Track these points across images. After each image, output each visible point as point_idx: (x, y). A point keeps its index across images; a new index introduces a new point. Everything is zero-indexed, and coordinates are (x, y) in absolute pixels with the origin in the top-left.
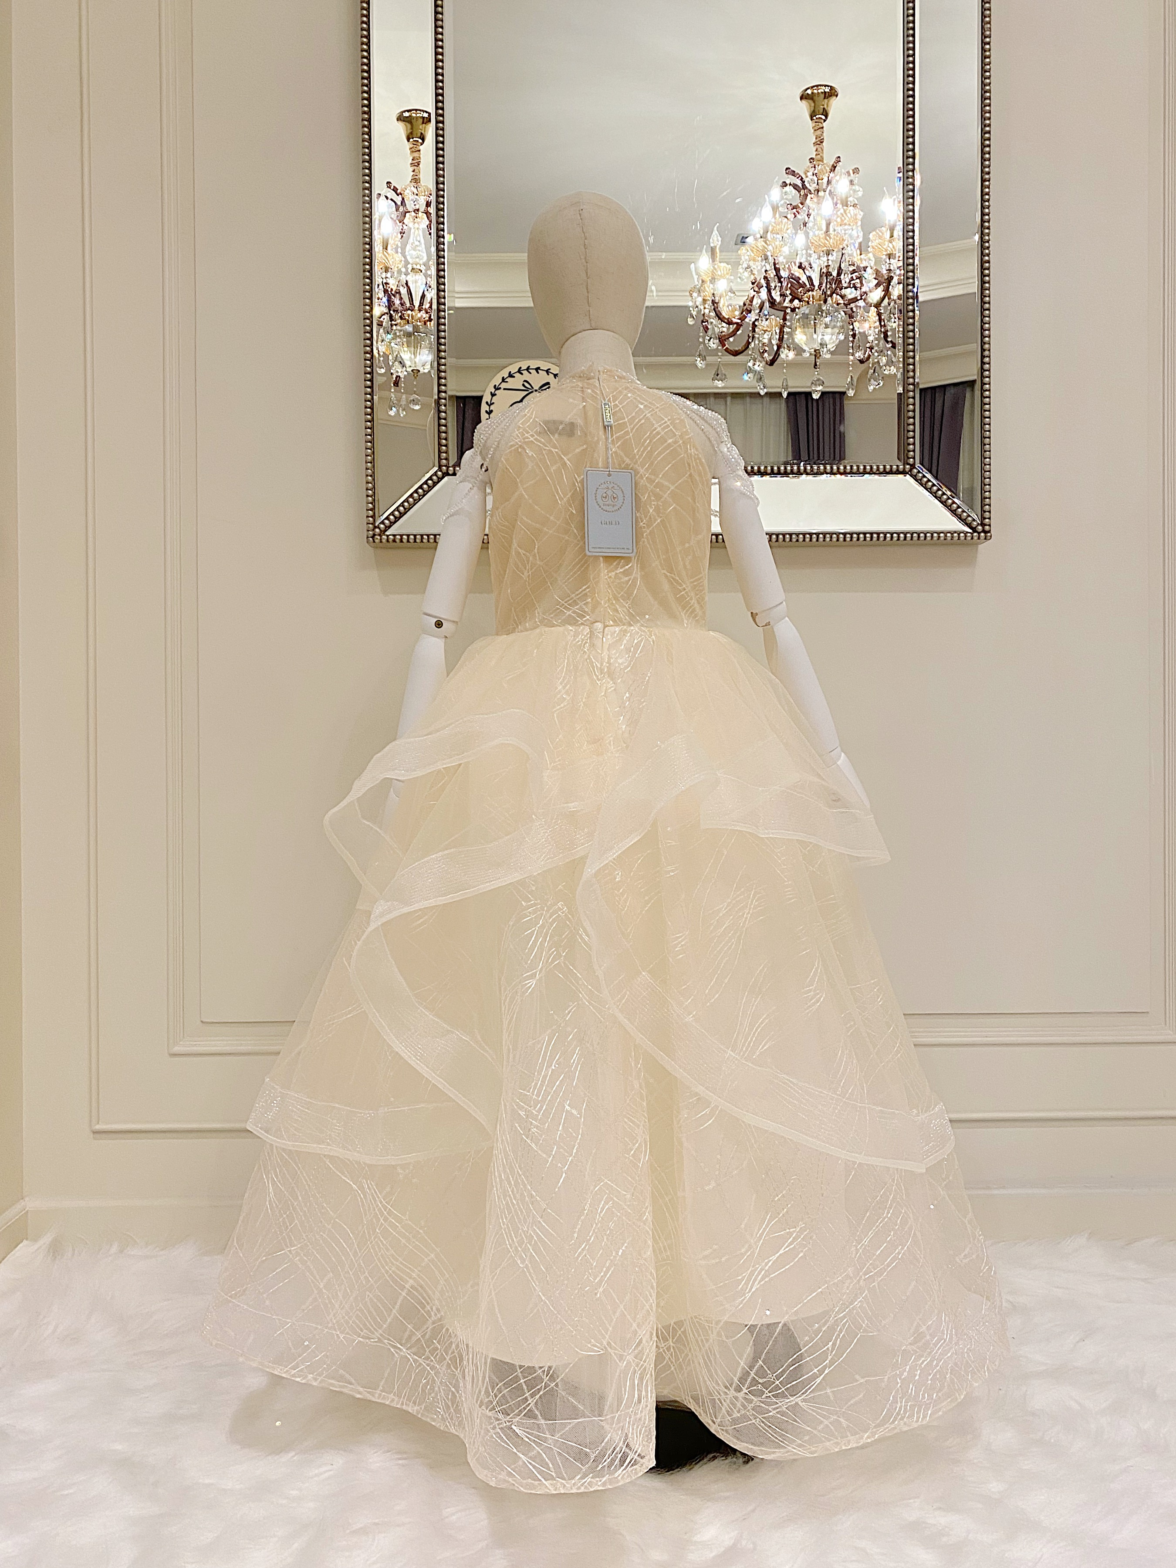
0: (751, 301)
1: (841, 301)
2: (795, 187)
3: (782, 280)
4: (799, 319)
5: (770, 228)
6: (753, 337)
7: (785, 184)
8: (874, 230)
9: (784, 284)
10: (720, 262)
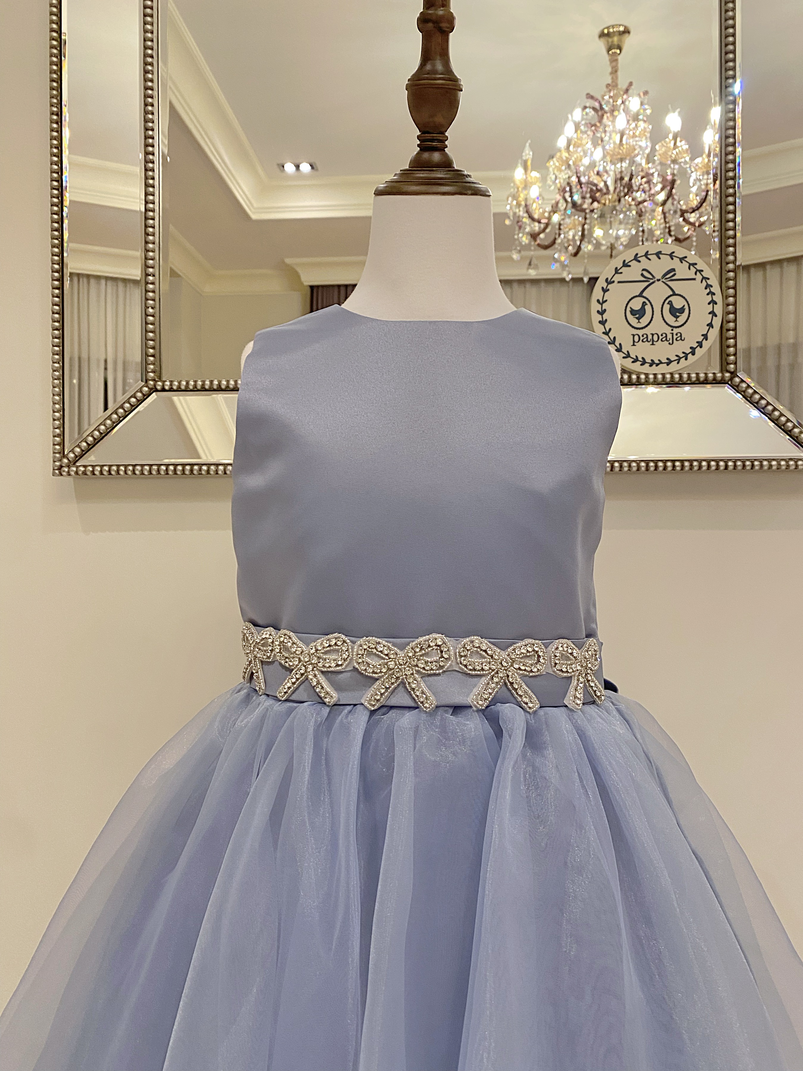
0: (557, 203)
1: (633, 203)
2: (594, 109)
3: (583, 186)
4: (597, 219)
5: (573, 142)
6: (560, 235)
7: (585, 108)
8: (660, 141)
9: (584, 189)
10: (531, 172)
